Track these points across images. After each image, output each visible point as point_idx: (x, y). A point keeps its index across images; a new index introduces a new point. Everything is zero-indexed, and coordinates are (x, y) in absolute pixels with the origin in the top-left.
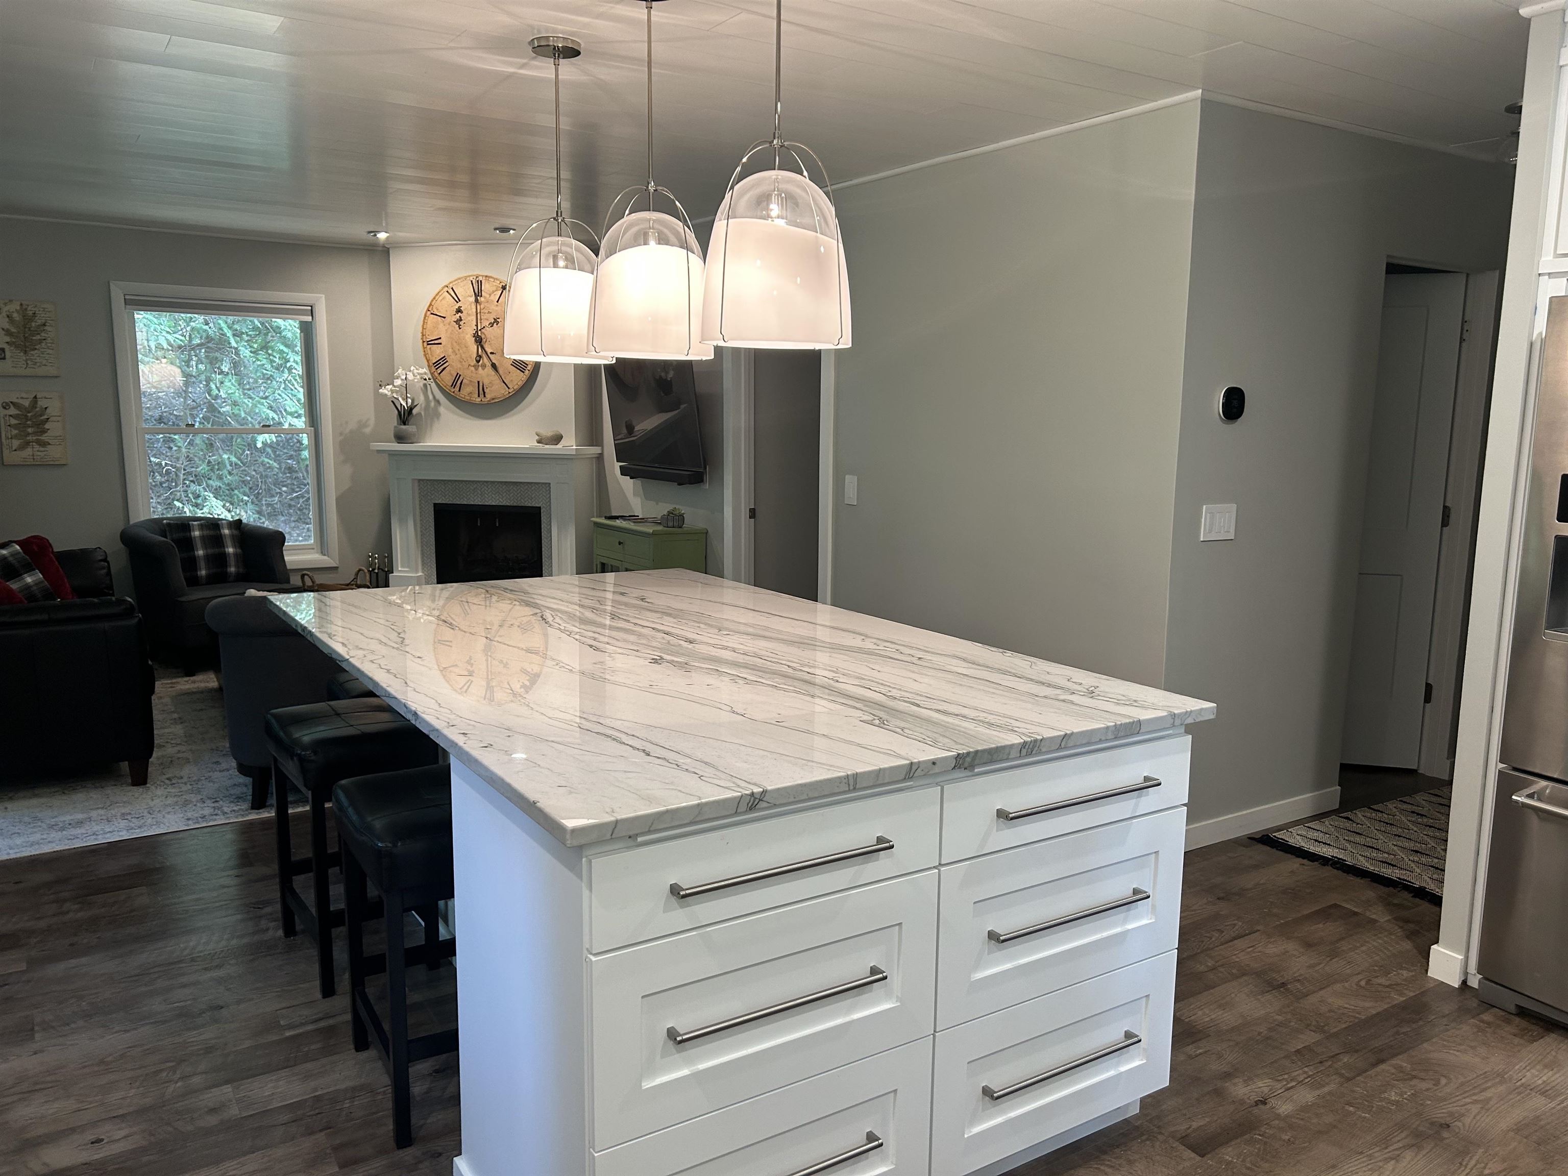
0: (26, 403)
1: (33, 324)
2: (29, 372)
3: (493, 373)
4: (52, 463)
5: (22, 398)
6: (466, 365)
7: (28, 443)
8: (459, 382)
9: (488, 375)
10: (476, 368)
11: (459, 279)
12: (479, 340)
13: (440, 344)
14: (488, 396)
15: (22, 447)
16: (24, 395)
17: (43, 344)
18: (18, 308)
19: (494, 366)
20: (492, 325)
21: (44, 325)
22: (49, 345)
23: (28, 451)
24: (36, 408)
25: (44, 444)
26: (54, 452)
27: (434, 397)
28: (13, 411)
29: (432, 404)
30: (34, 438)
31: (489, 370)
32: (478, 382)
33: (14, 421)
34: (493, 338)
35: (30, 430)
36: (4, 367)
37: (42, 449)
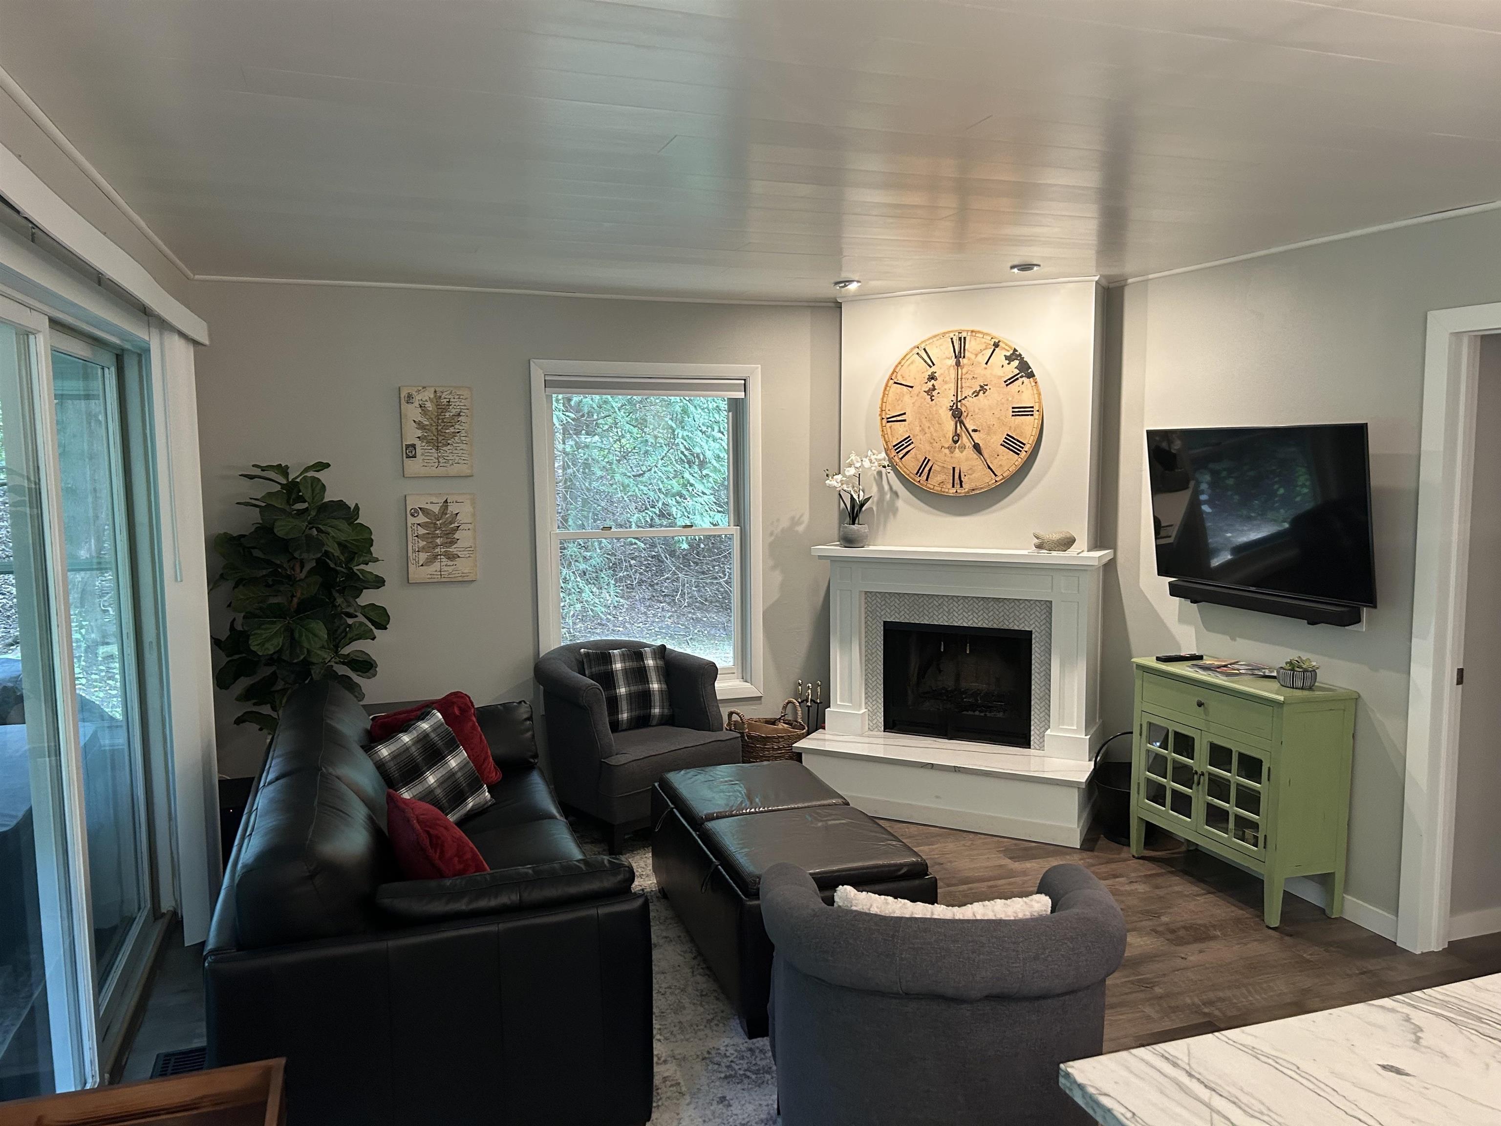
0: (436, 509)
2: (441, 471)
3: (974, 455)
5: (432, 503)
6: (938, 446)
7: (436, 557)
8: (927, 469)
9: (967, 460)
10: (951, 449)
11: (935, 336)
12: (957, 414)
13: (904, 421)
14: (967, 486)
16: (434, 500)
17: (457, 438)
19: (977, 447)
20: (976, 394)
21: (459, 415)
23: (436, 566)
24: (446, 514)
25: (452, 557)
26: (463, 566)
28: (422, 519)
30: (443, 550)
31: (970, 452)
32: (954, 468)
33: (422, 531)
34: (977, 410)
35: (438, 541)
36: (414, 467)
37: (450, 563)
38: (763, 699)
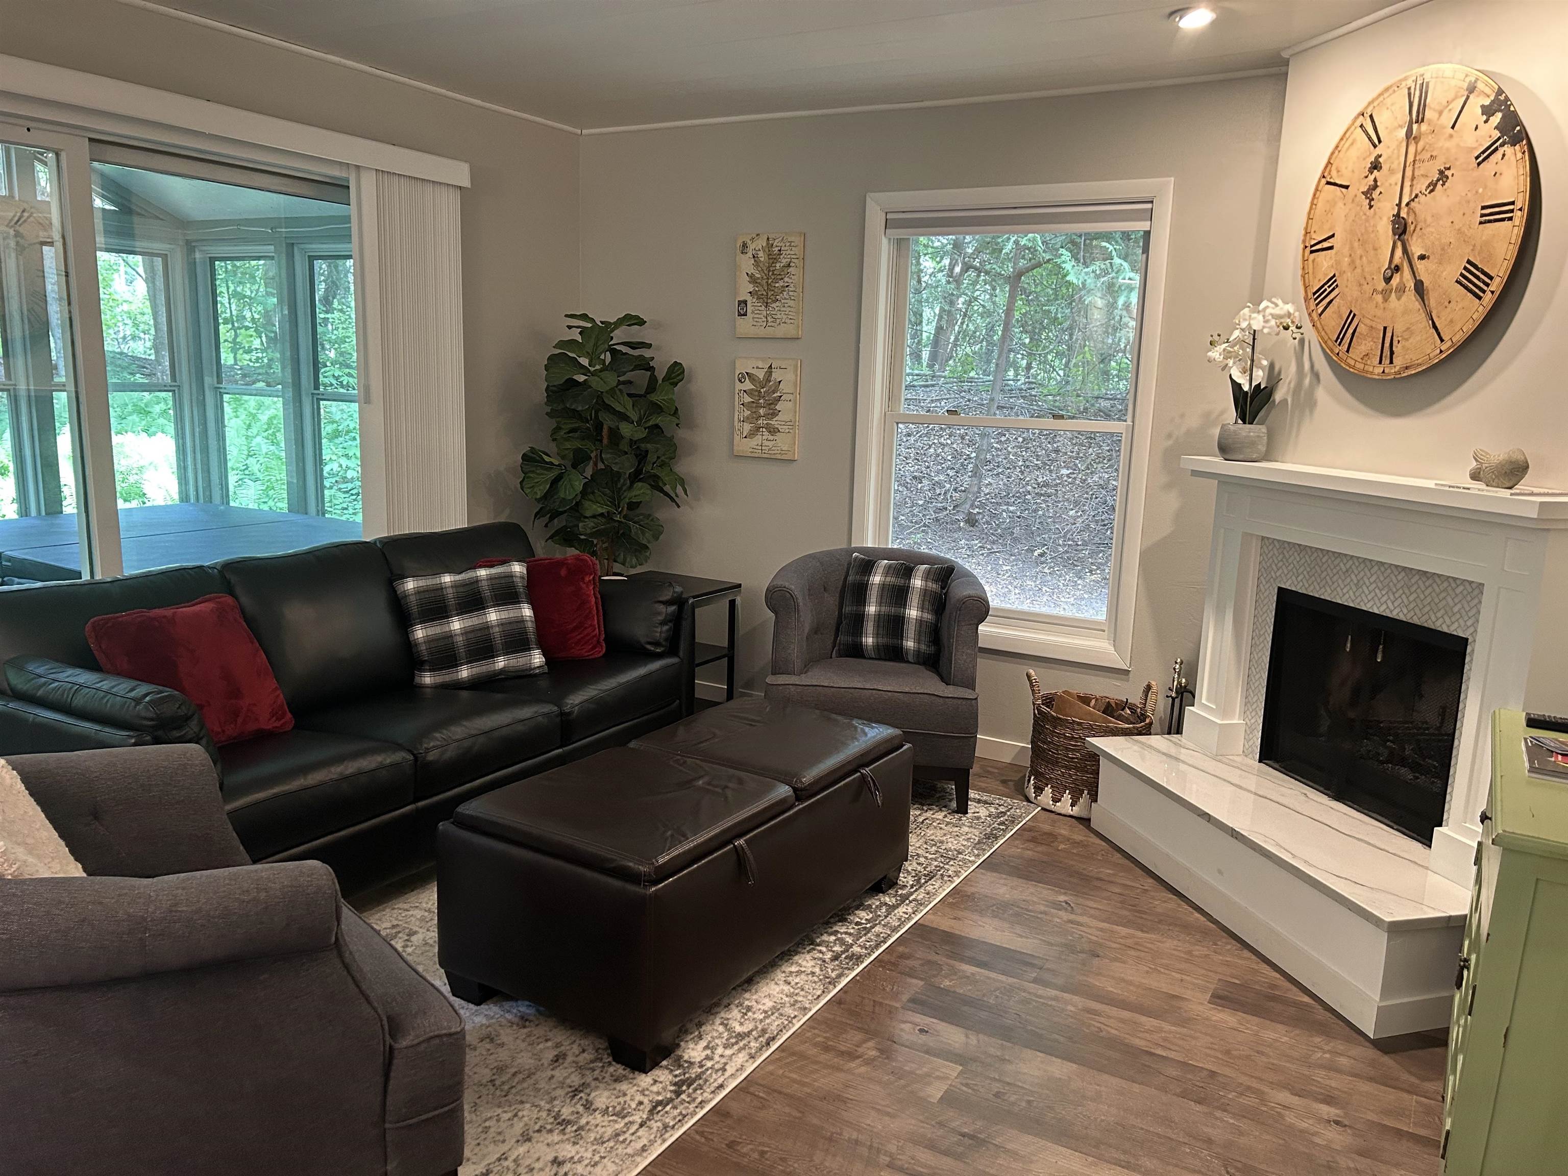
0: (761, 375)
1: (778, 265)
2: (767, 332)
3: (1416, 305)
4: (779, 457)
5: (757, 368)
6: (1368, 289)
7: (758, 429)
8: (1351, 331)
9: (1406, 312)
10: (1386, 294)
11: (1387, 89)
12: (1401, 228)
13: (1331, 248)
14: (1398, 361)
15: (752, 434)
16: (760, 364)
17: (785, 293)
18: (764, 245)
19: (1419, 288)
20: (1432, 187)
21: (789, 266)
22: (791, 293)
23: (758, 440)
24: (770, 381)
25: (773, 431)
26: (781, 443)
27: (1312, 367)
28: (748, 385)
29: (1307, 381)
30: (765, 422)
31: (1410, 298)
32: (1385, 328)
33: (747, 399)
34: (1429, 220)
35: (762, 411)
36: (745, 326)
37: (771, 438)
38: (1131, 675)
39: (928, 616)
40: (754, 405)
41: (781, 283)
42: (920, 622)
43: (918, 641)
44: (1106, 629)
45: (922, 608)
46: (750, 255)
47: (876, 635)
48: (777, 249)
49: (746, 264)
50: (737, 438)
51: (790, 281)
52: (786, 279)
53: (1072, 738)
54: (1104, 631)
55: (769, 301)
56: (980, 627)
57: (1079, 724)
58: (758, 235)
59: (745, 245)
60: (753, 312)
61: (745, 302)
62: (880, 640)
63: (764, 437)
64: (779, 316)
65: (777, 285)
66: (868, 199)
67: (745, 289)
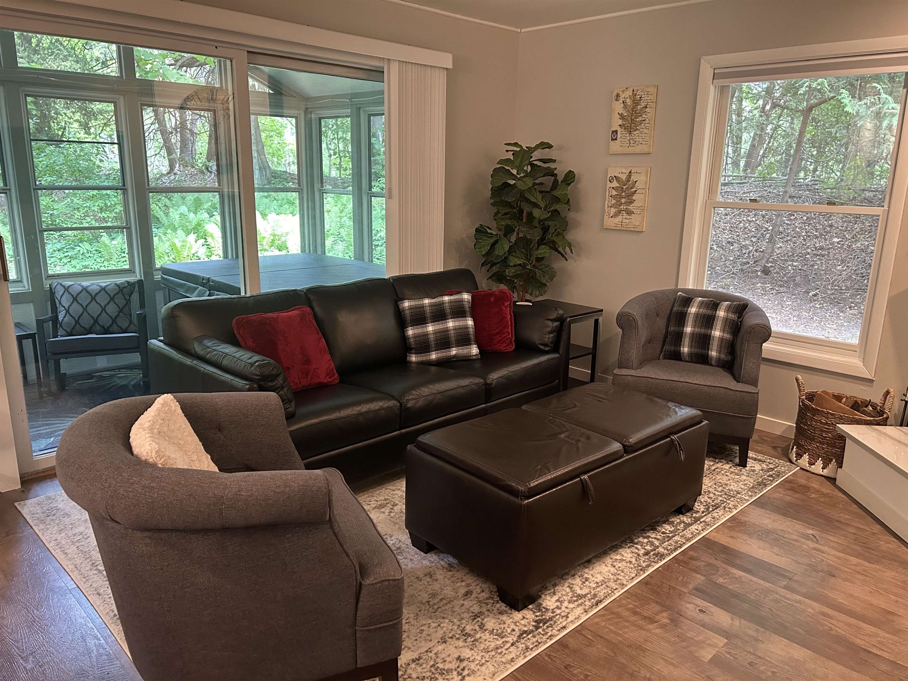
0: (624, 177)
1: (639, 107)
2: (631, 150)
4: (633, 229)
5: (622, 173)
7: (620, 212)
15: (616, 215)
16: (624, 171)
17: (642, 125)
18: (631, 94)
21: (646, 107)
22: (646, 125)
23: (619, 218)
24: (629, 181)
25: (630, 213)
26: (635, 220)
28: (615, 184)
30: (625, 207)
33: (614, 193)
35: (623, 200)
36: (615, 147)
37: (628, 217)
38: (875, 383)
39: (727, 336)
40: (618, 196)
41: (640, 119)
42: (721, 339)
43: (719, 352)
44: (858, 350)
45: (723, 330)
46: (621, 101)
47: (691, 346)
48: (639, 97)
49: (619, 107)
50: (606, 217)
51: (646, 117)
52: (644, 116)
53: (827, 424)
54: (856, 352)
55: (632, 130)
56: (764, 345)
57: (832, 414)
58: (627, 88)
59: (618, 95)
60: (621, 138)
61: (616, 132)
62: (693, 350)
63: (624, 217)
64: (638, 140)
65: (637, 120)
66: (702, 60)
67: (616, 123)
